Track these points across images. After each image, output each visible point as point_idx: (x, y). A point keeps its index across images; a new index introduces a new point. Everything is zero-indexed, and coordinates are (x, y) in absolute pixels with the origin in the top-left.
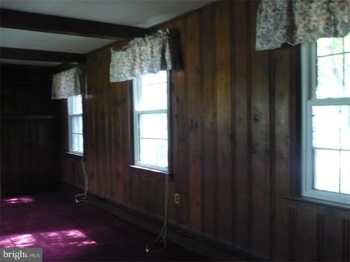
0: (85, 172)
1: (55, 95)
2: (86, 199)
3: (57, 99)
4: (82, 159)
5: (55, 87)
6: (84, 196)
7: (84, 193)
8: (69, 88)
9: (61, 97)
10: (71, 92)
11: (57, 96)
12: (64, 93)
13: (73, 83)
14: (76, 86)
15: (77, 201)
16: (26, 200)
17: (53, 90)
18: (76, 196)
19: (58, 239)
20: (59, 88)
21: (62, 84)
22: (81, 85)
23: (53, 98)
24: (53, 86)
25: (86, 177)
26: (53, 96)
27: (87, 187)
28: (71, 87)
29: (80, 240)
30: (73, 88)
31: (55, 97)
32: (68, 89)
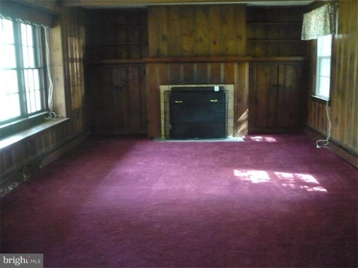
0: (328, 117)
1: (304, 35)
2: (327, 146)
3: (307, 39)
4: (327, 104)
5: (304, 27)
6: (326, 142)
7: (326, 139)
8: (319, 28)
9: (310, 38)
10: (320, 32)
11: (307, 37)
12: (313, 34)
13: (323, 22)
14: (325, 25)
15: (318, 147)
16: (270, 139)
17: (303, 31)
18: (317, 141)
19: (290, 181)
20: (309, 28)
21: (312, 24)
22: (331, 24)
23: (302, 39)
24: (303, 26)
25: (330, 122)
26: (302, 37)
27: (329, 134)
28: (320, 27)
29: (311, 185)
30: (322, 28)
31: (304, 38)
32: (317, 29)
